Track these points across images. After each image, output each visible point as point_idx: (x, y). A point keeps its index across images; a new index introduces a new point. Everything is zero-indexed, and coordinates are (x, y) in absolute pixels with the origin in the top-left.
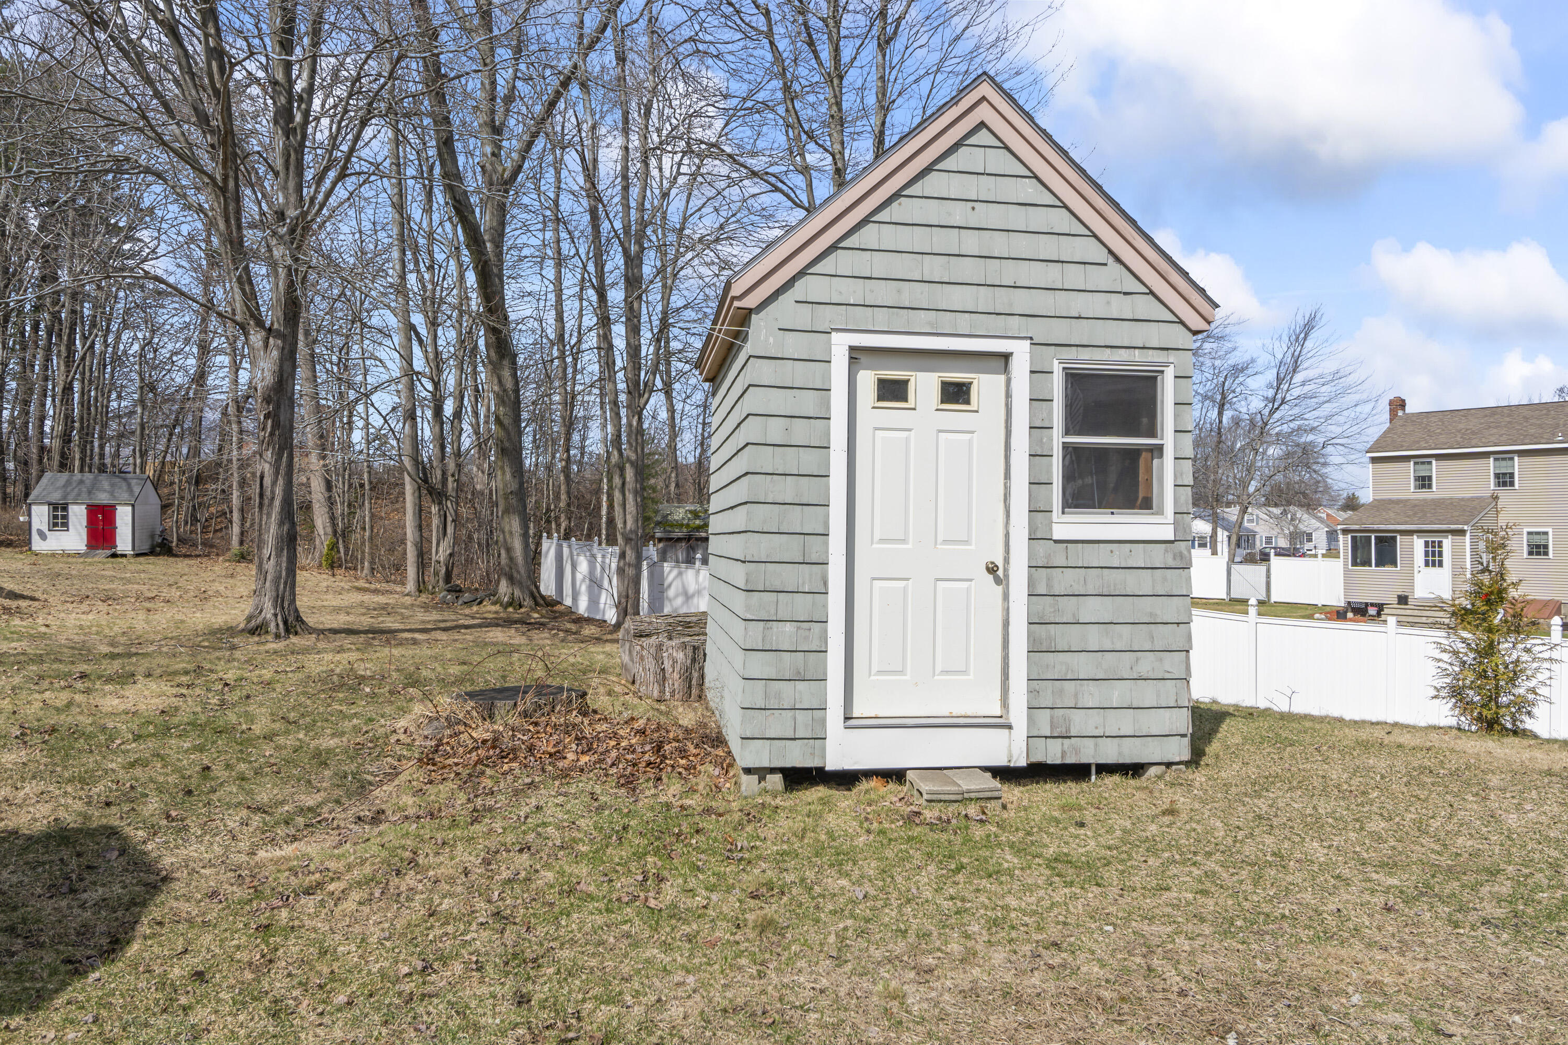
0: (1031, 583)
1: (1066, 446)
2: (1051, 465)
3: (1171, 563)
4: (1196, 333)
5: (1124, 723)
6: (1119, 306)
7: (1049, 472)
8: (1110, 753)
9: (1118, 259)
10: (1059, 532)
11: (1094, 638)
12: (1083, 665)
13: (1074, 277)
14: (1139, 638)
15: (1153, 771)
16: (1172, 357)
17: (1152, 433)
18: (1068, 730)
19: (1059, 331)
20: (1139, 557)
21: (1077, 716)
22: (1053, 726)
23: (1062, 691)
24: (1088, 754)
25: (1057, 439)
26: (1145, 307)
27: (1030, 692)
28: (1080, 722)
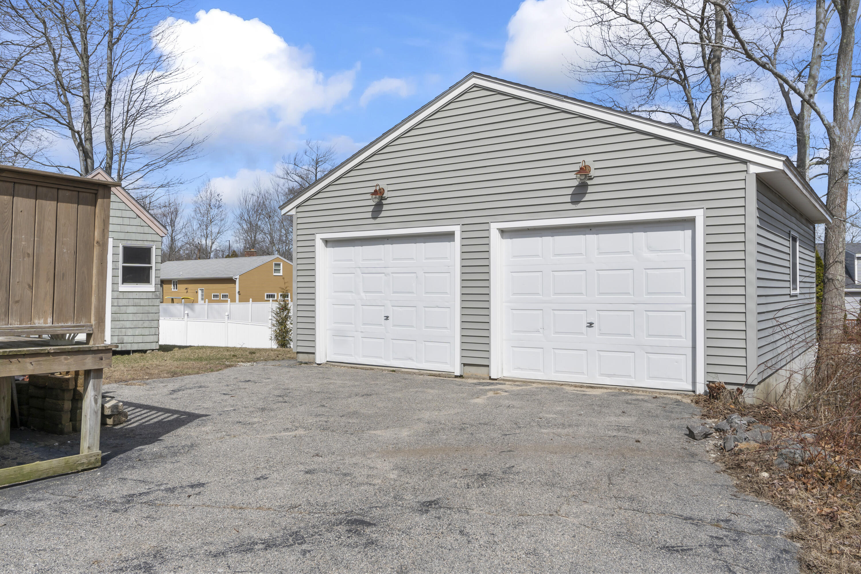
0: (112, 302)
1: (123, 267)
2: (118, 272)
3: (154, 297)
4: (162, 237)
5: (139, 339)
6: (140, 229)
7: (118, 273)
8: (135, 347)
9: (139, 217)
10: (121, 289)
11: (131, 317)
12: (128, 324)
13: (126, 221)
14: (144, 317)
15: (148, 352)
16: (155, 243)
17: (150, 263)
18: (123, 341)
19: (122, 236)
20: (144, 296)
21: (125, 337)
22: (118, 341)
23: (121, 332)
24: (128, 347)
25: (121, 264)
26: (147, 230)
27: (111, 331)
28: (126, 339)
